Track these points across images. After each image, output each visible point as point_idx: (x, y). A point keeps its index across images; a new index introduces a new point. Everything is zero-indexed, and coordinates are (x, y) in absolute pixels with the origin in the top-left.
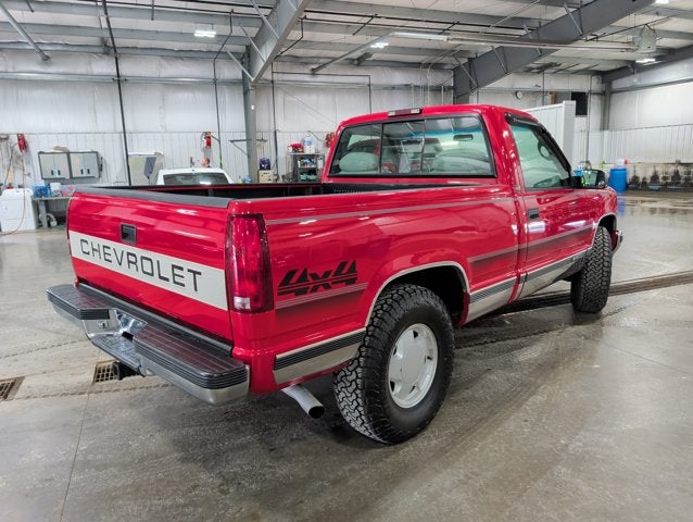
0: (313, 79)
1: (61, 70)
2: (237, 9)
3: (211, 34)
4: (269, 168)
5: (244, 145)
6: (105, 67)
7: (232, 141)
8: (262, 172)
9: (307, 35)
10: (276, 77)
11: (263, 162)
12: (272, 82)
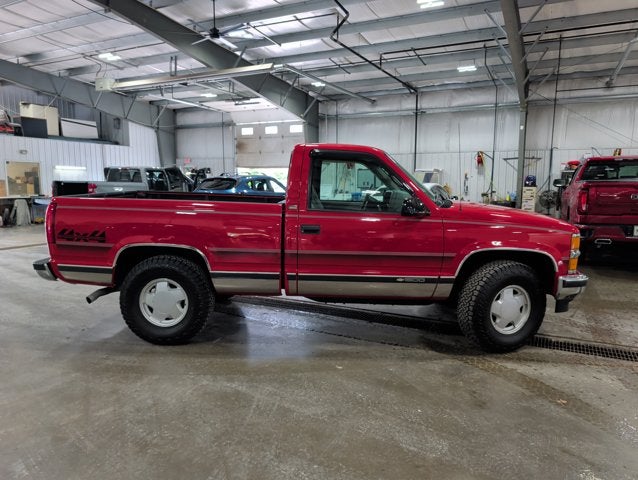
0: (607, 93)
1: (387, 108)
2: (489, 44)
3: (472, 68)
4: (534, 184)
5: (515, 163)
6: (409, 104)
7: (505, 159)
8: (525, 188)
9: (566, 53)
10: (560, 95)
11: (528, 179)
12: (555, 100)
